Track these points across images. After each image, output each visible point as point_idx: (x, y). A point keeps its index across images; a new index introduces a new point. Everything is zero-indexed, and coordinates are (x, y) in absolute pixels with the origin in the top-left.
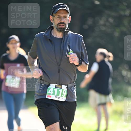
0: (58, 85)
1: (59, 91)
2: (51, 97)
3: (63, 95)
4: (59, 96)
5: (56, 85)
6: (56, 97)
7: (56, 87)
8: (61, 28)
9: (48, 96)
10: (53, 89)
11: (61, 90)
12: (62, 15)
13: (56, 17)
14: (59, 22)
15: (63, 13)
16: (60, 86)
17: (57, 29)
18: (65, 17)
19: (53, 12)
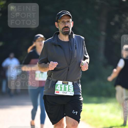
0: (65, 82)
1: (66, 86)
2: (58, 92)
3: (70, 90)
4: (66, 91)
5: (63, 82)
6: (63, 93)
7: (63, 84)
8: (66, 32)
9: (57, 92)
10: (60, 85)
11: (67, 86)
12: (66, 20)
13: (60, 22)
14: (63, 26)
15: (66, 18)
16: (66, 82)
17: (62, 33)
18: (68, 22)
19: (58, 18)
